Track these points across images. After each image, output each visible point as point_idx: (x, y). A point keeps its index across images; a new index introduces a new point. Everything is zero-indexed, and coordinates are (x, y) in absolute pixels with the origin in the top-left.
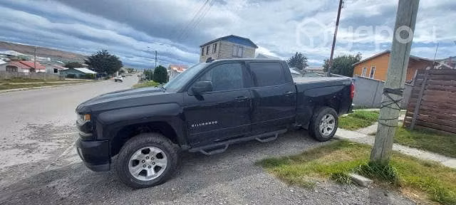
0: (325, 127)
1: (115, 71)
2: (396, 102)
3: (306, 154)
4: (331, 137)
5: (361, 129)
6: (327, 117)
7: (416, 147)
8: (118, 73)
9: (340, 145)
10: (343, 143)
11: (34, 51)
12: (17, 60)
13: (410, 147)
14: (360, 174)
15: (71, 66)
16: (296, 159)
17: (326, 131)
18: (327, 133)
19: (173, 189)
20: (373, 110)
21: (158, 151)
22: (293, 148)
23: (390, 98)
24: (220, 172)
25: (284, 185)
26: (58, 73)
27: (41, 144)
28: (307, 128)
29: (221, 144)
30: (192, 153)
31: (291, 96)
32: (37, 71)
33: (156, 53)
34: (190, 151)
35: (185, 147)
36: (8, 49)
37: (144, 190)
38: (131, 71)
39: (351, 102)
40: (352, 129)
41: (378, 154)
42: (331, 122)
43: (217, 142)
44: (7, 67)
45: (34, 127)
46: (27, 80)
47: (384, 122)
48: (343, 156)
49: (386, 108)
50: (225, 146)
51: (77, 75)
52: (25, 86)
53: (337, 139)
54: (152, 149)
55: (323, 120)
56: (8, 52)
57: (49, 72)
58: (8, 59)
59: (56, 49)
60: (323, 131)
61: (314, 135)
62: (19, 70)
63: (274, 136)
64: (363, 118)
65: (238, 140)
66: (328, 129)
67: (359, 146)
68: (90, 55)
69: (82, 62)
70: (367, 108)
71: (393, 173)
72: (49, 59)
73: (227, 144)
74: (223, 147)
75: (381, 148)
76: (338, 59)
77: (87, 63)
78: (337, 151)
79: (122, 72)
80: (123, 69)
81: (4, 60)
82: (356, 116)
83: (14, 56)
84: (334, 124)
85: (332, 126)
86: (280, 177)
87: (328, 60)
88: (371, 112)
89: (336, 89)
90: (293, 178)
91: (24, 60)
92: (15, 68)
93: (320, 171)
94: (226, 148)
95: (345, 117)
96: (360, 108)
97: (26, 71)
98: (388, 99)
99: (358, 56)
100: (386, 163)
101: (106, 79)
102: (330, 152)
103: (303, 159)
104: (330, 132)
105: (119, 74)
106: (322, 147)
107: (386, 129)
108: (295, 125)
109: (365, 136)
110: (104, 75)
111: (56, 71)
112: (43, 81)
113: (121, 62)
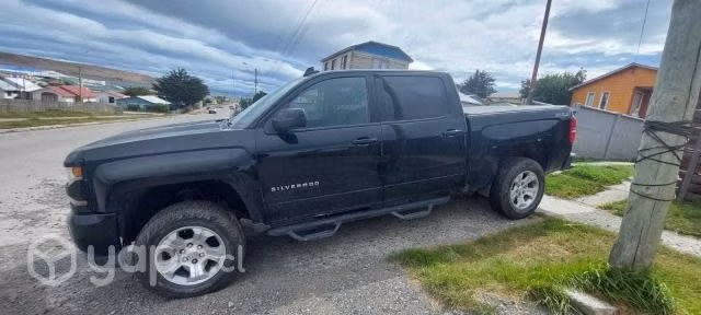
0: (521, 193)
1: (197, 100)
2: (672, 149)
3: (482, 241)
4: (531, 212)
5: (585, 199)
6: (525, 176)
7: (695, 235)
8: (201, 102)
9: (546, 228)
10: (551, 224)
11: (79, 70)
12: (57, 85)
13: (681, 233)
14: (587, 291)
15: (133, 93)
16: (463, 251)
17: (521, 200)
18: (523, 204)
19: (230, 304)
20: (607, 164)
21: (209, 234)
22: (461, 230)
23: (660, 141)
24: (324, 272)
25: (435, 305)
26: (115, 104)
27: (54, 211)
28: (487, 195)
29: (327, 221)
30: (273, 238)
31: (458, 137)
32: (85, 101)
33: (256, 73)
34: (271, 233)
35: (260, 227)
36: (47, 69)
37: (184, 302)
38: (221, 101)
39: (570, 150)
40: (568, 196)
41: (627, 254)
42: (530, 185)
43: (320, 218)
44: (44, 94)
45: (52, 185)
46: (67, 113)
47: (643, 189)
48: (553, 249)
49: (649, 162)
50: (334, 227)
51: (142, 106)
52: (59, 122)
53: (541, 215)
54: (197, 230)
55: (517, 180)
56: (46, 74)
57: (101, 101)
58: (45, 83)
59: (115, 68)
60: (516, 202)
61: (498, 207)
62: (60, 99)
63: (425, 208)
64: (589, 178)
65: (360, 214)
66: (526, 197)
67: (582, 229)
68: (160, 76)
69: (149, 87)
70: (595, 160)
71: (661, 297)
72: (103, 83)
73: (338, 222)
74: (332, 227)
75: (635, 244)
76: (547, 80)
77: (156, 88)
78: (542, 239)
79: (209, 101)
80: (208, 97)
81: (39, 85)
82: (578, 174)
83: (54, 79)
84: (536, 189)
85: (532, 193)
86: (430, 290)
87: (528, 82)
88: (603, 167)
89: (544, 126)
90: (454, 292)
91: (67, 84)
92: (54, 96)
93: (507, 279)
94: (337, 228)
95: (556, 176)
96: (583, 160)
97: (70, 101)
98: (654, 144)
99: (579, 74)
100: (646, 272)
101: (184, 113)
102: (528, 240)
103: (477, 251)
104: (529, 202)
105: (204, 105)
106: (515, 230)
107: (649, 203)
108: (466, 189)
109: (591, 210)
110: (182, 107)
111: (111, 100)
112: (88, 114)
113: (206, 87)
